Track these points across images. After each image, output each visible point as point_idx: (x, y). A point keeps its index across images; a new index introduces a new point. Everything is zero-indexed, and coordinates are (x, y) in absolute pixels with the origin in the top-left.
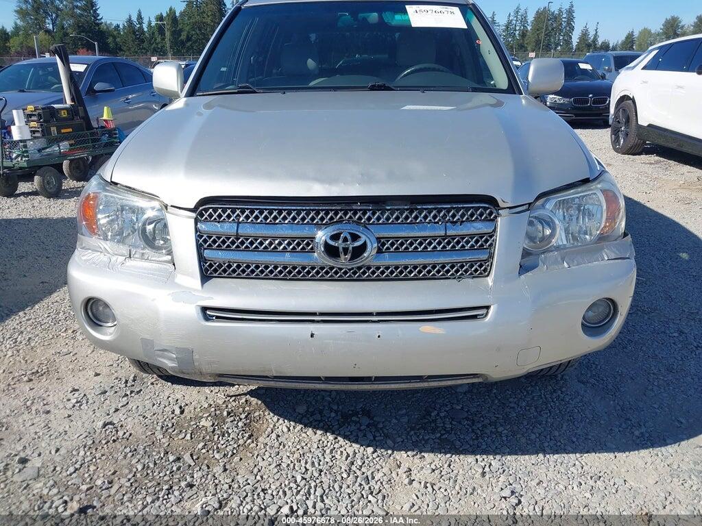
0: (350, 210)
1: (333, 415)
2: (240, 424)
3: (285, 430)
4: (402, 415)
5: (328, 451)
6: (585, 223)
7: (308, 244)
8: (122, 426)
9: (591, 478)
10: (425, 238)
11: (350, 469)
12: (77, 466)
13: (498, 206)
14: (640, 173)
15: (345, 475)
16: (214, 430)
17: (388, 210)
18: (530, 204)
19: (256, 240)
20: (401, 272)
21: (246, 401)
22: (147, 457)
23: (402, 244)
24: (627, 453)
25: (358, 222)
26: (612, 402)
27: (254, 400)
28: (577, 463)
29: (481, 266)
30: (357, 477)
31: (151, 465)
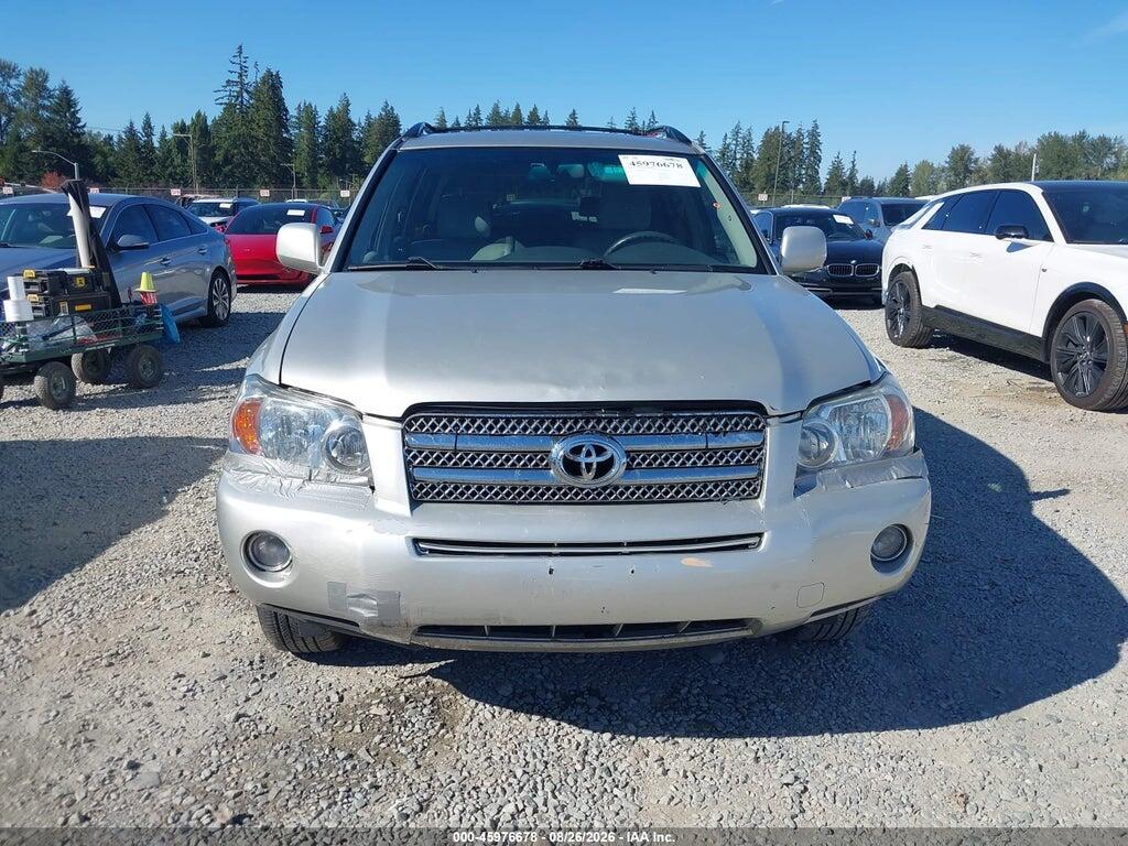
0: (593, 419)
1: (550, 696)
2: (425, 711)
3: (490, 716)
4: (641, 695)
5: (551, 740)
6: (867, 434)
7: (542, 460)
8: (261, 718)
9: (892, 758)
10: (682, 452)
11: (584, 760)
12: (214, 769)
13: (767, 414)
14: (929, 374)
15: (579, 767)
16: (391, 720)
17: (638, 418)
18: (802, 412)
19: (479, 455)
20: (655, 493)
21: (428, 683)
22: (306, 755)
23: (655, 459)
24: (934, 730)
25: (603, 432)
26: (911, 671)
27: (438, 682)
28: (873, 742)
29: (749, 485)
30: (594, 769)
31: (316, 764)
